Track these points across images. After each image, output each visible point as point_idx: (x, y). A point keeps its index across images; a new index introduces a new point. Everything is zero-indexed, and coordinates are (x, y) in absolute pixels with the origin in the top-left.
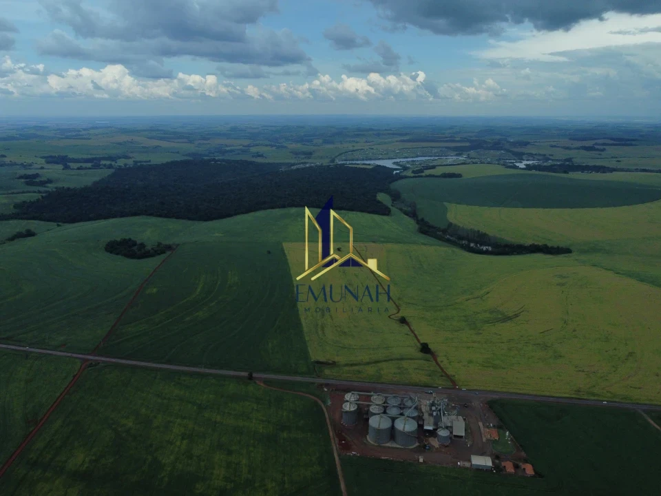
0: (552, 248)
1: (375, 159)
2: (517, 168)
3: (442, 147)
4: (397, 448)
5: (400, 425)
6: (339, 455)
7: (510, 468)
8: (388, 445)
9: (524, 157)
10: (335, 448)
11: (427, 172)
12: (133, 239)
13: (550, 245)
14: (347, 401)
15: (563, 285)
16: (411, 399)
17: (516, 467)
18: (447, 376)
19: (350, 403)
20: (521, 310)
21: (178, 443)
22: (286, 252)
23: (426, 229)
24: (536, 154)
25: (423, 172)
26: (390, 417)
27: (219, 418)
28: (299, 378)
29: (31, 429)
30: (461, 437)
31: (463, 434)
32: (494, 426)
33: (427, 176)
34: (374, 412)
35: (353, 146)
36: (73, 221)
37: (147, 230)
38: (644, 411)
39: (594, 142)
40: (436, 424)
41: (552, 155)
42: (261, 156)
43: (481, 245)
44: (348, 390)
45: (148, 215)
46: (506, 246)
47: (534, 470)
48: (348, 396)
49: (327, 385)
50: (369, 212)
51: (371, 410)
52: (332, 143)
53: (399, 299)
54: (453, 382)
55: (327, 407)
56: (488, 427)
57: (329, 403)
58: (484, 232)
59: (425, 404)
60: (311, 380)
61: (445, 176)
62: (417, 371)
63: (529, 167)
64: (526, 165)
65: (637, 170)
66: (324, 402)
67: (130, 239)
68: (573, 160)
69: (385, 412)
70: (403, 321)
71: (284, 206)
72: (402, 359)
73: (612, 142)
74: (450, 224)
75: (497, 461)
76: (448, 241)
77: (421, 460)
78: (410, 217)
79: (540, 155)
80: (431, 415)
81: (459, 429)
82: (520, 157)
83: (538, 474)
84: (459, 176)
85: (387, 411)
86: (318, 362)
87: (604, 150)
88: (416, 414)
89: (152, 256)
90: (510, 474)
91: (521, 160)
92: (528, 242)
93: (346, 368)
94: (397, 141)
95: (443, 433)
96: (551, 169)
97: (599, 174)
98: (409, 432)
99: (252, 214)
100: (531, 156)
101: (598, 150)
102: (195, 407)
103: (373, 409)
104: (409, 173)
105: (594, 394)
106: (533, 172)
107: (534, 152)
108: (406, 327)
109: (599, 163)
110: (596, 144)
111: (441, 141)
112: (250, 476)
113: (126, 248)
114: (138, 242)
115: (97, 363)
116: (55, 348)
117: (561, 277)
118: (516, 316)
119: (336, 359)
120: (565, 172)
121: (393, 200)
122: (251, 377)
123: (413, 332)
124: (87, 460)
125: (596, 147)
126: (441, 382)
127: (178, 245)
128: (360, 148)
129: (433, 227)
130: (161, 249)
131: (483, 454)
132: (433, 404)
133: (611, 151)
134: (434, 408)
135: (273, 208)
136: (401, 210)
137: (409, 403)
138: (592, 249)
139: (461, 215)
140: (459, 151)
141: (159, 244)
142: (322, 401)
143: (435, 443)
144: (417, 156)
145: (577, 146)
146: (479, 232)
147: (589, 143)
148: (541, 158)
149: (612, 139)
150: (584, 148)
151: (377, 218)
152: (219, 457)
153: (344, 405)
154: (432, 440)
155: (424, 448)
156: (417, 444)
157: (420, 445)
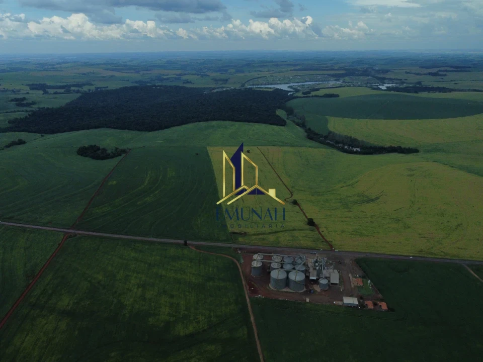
0: (405, 148)
1: (275, 84)
2: (380, 89)
3: (325, 74)
4: (291, 292)
5: (292, 276)
6: (250, 298)
7: (370, 305)
8: (285, 290)
9: (386, 81)
10: (246, 292)
11: (313, 93)
12: (97, 145)
13: (403, 146)
14: (255, 260)
15: (411, 175)
16: (300, 258)
17: (375, 304)
18: (326, 241)
19: (257, 261)
20: (382, 194)
21: (135, 290)
22: (210, 154)
23: (312, 136)
24: (394, 79)
25: (310, 93)
26: (286, 271)
27: (164, 273)
28: (220, 244)
29: (31, 281)
30: (337, 284)
31: (338, 283)
32: (360, 277)
33: (313, 96)
34: (274, 267)
35: (258, 74)
36: (53, 132)
37: (107, 138)
38: (468, 265)
39: (438, 69)
40: (318, 275)
41: (406, 80)
42: (190, 82)
43: (352, 147)
44: (255, 252)
45: (107, 127)
46: (371, 148)
47: (388, 307)
48: (255, 257)
49: (240, 249)
50: (271, 124)
51: (272, 266)
52: (242, 72)
53: (293, 187)
54: (331, 246)
55: (240, 264)
56: (356, 277)
57: (242, 261)
58: (355, 138)
59: (311, 262)
60: (229, 245)
61: (326, 96)
62: (305, 238)
63: (389, 89)
64: (387, 87)
65: (469, 90)
66: (238, 260)
67: (95, 146)
68: (422, 83)
69: (282, 267)
70: (295, 203)
71: (207, 120)
72: (294, 230)
73: (451, 69)
74: (330, 132)
75: (361, 301)
76: (328, 144)
77: (308, 300)
78: (300, 127)
80: (315, 269)
81: (335, 279)
82: (383, 81)
83: (390, 309)
84: (337, 96)
85: (284, 267)
86: (234, 233)
87: (445, 75)
88: (304, 269)
89: (112, 157)
90: (370, 310)
91: (383, 83)
92: (387, 145)
93: (254, 237)
95: (323, 281)
96: (406, 90)
97: (441, 93)
98: (299, 281)
99: (184, 126)
101: (441, 75)
102: (146, 265)
103: (274, 265)
104: (300, 94)
105: (432, 254)
106: (392, 92)
107: (393, 78)
108: (297, 207)
109: (441, 85)
110: (440, 71)
111: (324, 70)
112: (186, 312)
113: (93, 152)
114: (101, 147)
115: (75, 235)
116: (44, 225)
117: (410, 170)
118: (377, 198)
119: (247, 230)
120: (416, 92)
121: (288, 115)
122: (186, 244)
123: (302, 210)
124: (71, 302)
126: (322, 246)
127: (130, 149)
128: (264, 75)
129: (317, 134)
130: (118, 153)
131: (351, 296)
132: (316, 262)
133: (451, 76)
134: (317, 264)
135: (200, 121)
136: (294, 122)
137: (299, 261)
138: (434, 149)
139: (338, 126)
140: (337, 77)
141: (117, 149)
142: (237, 260)
143: (317, 288)
144: (306, 81)
145: (425, 72)
146: (351, 137)
147: (435, 70)
148: (398, 82)
149: (452, 67)
150: (430, 74)
151: (276, 128)
152: (164, 299)
153: (252, 262)
154: (315, 287)
155: (310, 292)
156: (305, 289)
157: (307, 290)
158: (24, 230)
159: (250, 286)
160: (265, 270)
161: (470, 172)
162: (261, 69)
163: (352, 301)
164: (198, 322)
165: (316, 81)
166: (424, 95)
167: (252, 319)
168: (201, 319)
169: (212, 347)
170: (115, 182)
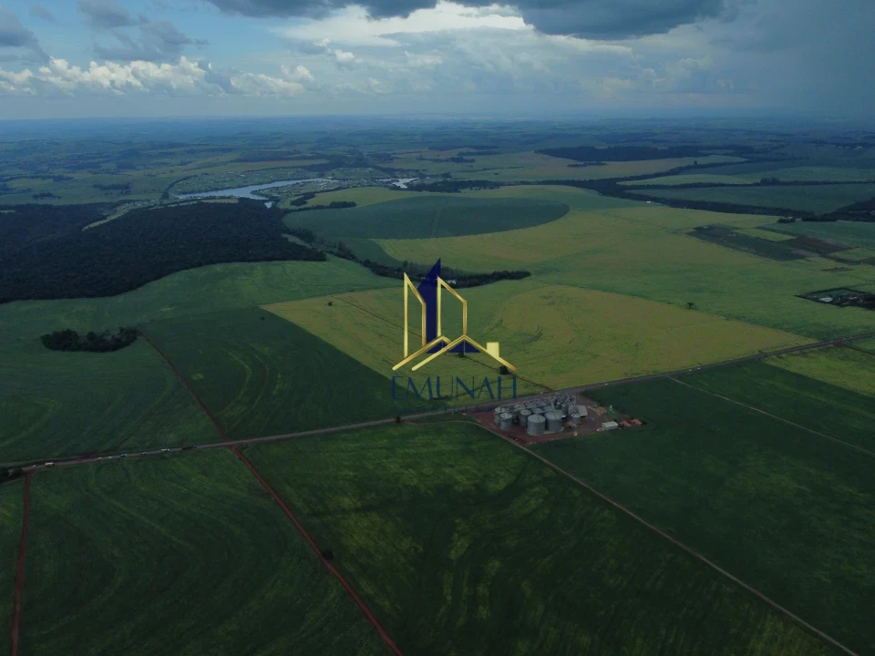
0: (513, 273)
1: (222, 189)
2: (399, 188)
3: (297, 167)
4: (553, 434)
6: (524, 447)
7: (628, 425)
8: (546, 433)
9: (397, 174)
10: (516, 444)
11: (311, 202)
13: (510, 271)
15: (552, 303)
17: (630, 423)
18: (537, 385)
19: (504, 414)
20: (540, 329)
21: (406, 472)
22: (278, 315)
24: (408, 170)
25: (305, 203)
26: (540, 415)
27: (413, 451)
28: (434, 413)
29: (273, 499)
30: (585, 416)
32: (597, 406)
35: (171, 171)
38: (669, 376)
39: (458, 151)
40: (566, 413)
41: (426, 170)
46: (471, 277)
47: (640, 421)
48: (498, 410)
49: (462, 411)
51: (523, 414)
52: (133, 167)
54: (547, 388)
56: (595, 407)
57: (479, 421)
60: (446, 411)
61: (335, 205)
63: (411, 187)
64: (407, 184)
65: (517, 183)
66: (474, 421)
67: (69, 331)
68: (452, 174)
70: (462, 356)
75: (618, 422)
77: (576, 434)
78: (349, 259)
79: (413, 170)
82: (391, 172)
83: (644, 423)
84: (353, 204)
85: (534, 412)
87: (473, 161)
90: (631, 427)
91: (396, 178)
92: (489, 271)
94: (231, 162)
95: (577, 416)
96: (432, 188)
97: (487, 190)
98: (559, 420)
101: (466, 161)
102: (384, 450)
103: (525, 413)
104: (285, 205)
106: (426, 193)
107: (406, 168)
108: (468, 360)
109: (474, 178)
110: (461, 154)
111: (286, 159)
112: (482, 473)
114: (81, 332)
115: (245, 445)
117: (545, 297)
118: (540, 334)
120: (456, 191)
121: (307, 241)
122: (398, 421)
123: (477, 362)
124: (354, 500)
125: (466, 158)
129: (384, 268)
131: (608, 421)
133: (481, 161)
136: (331, 252)
137: (543, 404)
138: (545, 269)
139: (396, 249)
140: (321, 171)
142: (472, 421)
143: (573, 424)
144: (273, 181)
145: (444, 158)
147: (454, 153)
148: (414, 174)
149: (475, 147)
150: (453, 160)
151: (320, 264)
152: (447, 471)
153: (502, 416)
154: (570, 423)
155: (570, 429)
156: (563, 428)
157: (566, 428)
158: (162, 456)
159: (510, 437)
160: (518, 422)
162: (165, 160)
163: (613, 424)
164: (503, 477)
165: (289, 180)
166: (467, 193)
167: (545, 461)
168: (503, 473)
169: (537, 489)
170: (199, 375)
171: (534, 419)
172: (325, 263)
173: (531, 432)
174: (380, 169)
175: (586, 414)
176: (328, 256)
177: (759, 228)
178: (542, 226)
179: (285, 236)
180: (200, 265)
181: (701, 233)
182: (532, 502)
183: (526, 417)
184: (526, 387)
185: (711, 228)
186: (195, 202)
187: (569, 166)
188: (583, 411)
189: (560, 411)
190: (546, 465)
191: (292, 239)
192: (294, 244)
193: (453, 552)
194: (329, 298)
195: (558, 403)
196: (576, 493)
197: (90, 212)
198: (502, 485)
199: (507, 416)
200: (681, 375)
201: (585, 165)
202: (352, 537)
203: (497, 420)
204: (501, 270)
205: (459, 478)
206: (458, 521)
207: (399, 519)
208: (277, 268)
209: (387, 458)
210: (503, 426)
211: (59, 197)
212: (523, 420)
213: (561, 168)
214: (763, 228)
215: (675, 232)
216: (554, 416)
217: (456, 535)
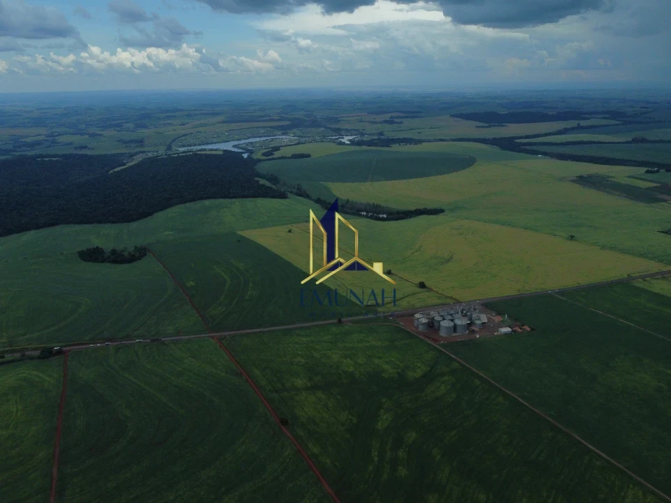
0: (430, 210)
1: (211, 143)
2: (344, 144)
3: (266, 127)
4: (460, 335)
5: (458, 322)
6: (436, 345)
8: (454, 335)
9: (343, 133)
10: (430, 342)
11: (277, 154)
13: (429, 208)
17: (521, 329)
18: (448, 297)
19: (422, 319)
20: (451, 254)
21: (345, 361)
24: (351, 130)
25: (273, 154)
26: (450, 320)
27: (350, 345)
29: (244, 377)
32: (495, 315)
33: (279, 158)
34: (439, 320)
35: (174, 130)
38: (553, 293)
39: (390, 115)
40: (470, 319)
41: (364, 130)
42: (85, 147)
43: (379, 213)
46: (398, 213)
47: (529, 328)
48: (417, 316)
49: (389, 316)
51: (436, 319)
52: (145, 127)
54: (456, 300)
57: (402, 324)
58: (378, 204)
60: (375, 316)
61: (295, 156)
62: (430, 298)
63: (353, 143)
64: (350, 140)
65: (435, 140)
66: (399, 324)
68: (385, 133)
69: (444, 319)
70: (389, 273)
72: (414, 294)
73: (403, 115)
75: (512, 328)
77: (478, 337)
78: (305, 197)
79: (355, 130)
82: (338, 131)
83: (532, 329)
84: (308, 156)
87: (401, 123)
90: (522, 332)
91: (342, 136)
92: (413, 208)
94: (218, 123)
95: (478, 322)
96: (370, 143)
97: (412, 145)
100: (349, 132)
101: (396, 123)
102: (329, 344)
104: (258, 156)
106: (364, 148)
107: (350, 128)
108: (394, 276)
109: (402, 135)
110: (392, 117)
111: (258, 121)
112: (404, 364)
114: (106, 249)
115: (224, 336)
116: (176, 335)
117: (456, 229)
118: (451, 258)
120: (388, 146)
122: (340, 321)
123: (401, 278)
124: (305, 381)
125: (396, 120)
130: (141, 252)
131: (503, 327)
133: (408, 123)
136: (290, 192)
137: (452, 312)
138: (456, 207)
139: (342, 190)
140: (285, 130)
143: (476, 328)
144: (249, 138)
145: (379, 120)
146: (374, 204)
147: (387, 117)
148: (356, 133)
149: (405, 112)
150: (386, 122)
152: (376, 361)
153: (420, 320)
154: (473, 328)
155: (473, 332)
156: (468, 331)
157: (470, 331)
159: (427, 337)
160: (432, 326)
161: (504, 225)
162: (169, 122)
163: (508, 330)
164: (419, 367)
165: (261, 137)
166: (395, 148)
167: (453, 356)
168: (419, 365)
169: (446, 378)
170: (191, 282)
171: (445, 324)
172: (287, 200)
173: (443, 333)
174: (330, 128)
175: (486, 321)
176: (289, 195)
177: (629, 177)
178: (454, 174)
179: (256, 179)
180: (194, 200)
181: (583, 180)
182: (442, 387)
183: (439, 322)
184: (439, 298)
185: (590, 177)
186: (191, 153)
187: (477, 127)
188: (484, 318)
189: (466, 318)
190: (453, 359)
191: (262, 182)
192: (263, 185)
193: (379, 424)
194: (290, 227)
195: (465, 312)
196: (477, 382)
197: (114, 160)
198: (418, 373)
199: (424, 321)
200: (562, 292)
201: (489, 127)
202: (303, 409)
203: (416, 323)
204: (421, 207)
205: (386, 367)
206: (384, 400)
207: (339, 397)
208: (249, 203)
209: (329, 350)
210: (421, 328)
211: (93, 149)
212: (436, 324)
213: (469, 128)
214: (633, 177)
215: (562, 179)
216: (462, 321)
217: (382, 411)
